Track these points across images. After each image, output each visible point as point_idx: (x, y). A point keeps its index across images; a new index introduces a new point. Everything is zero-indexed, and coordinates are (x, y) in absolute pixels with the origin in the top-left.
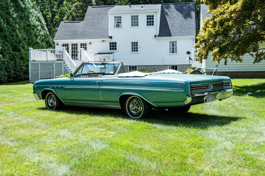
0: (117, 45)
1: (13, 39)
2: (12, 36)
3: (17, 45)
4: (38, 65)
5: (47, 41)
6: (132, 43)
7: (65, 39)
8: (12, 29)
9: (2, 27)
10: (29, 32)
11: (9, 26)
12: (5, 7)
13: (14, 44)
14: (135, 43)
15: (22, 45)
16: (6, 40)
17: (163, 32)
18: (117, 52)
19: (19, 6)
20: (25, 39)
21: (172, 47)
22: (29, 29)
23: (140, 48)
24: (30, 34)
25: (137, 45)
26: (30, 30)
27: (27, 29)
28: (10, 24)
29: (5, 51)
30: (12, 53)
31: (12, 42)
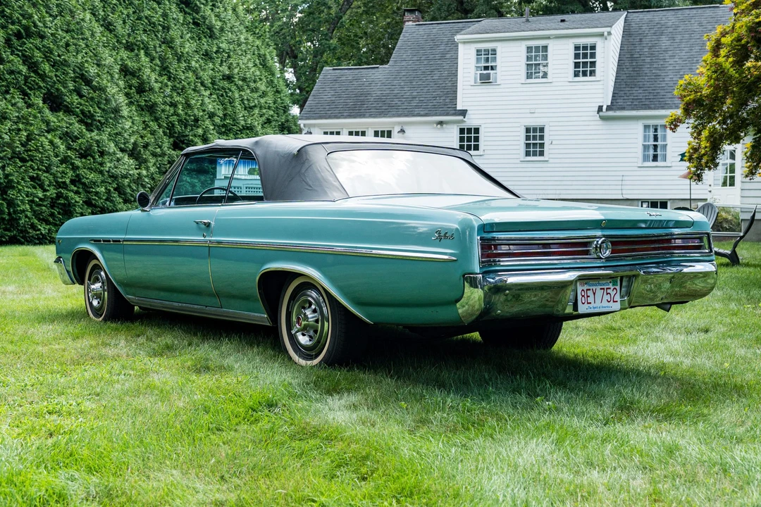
0: (482, 135)
1: (175, 114)
2: (173, 105)
3: (187, 133)
4: (240, 190)
5: (283, 124)
6: (528, 130)
7: (330, 117)
8: (175, 86)
9: (144, 80)
10: (227, 96)
11: (165, 77)
12: (159, 24)
13: (178, 128)
14: (535, 130)
15: (200, 131)
16: (155, 117)
17: (626, 98)
18: (482, 157)
19: (204, 22)
20: (212, 115)
21: (652, 142)
22: (228, 89)
23: (552, 146)
24: (230, 103)
25: (542, 138)
26: (230, 91)
27: (223, 88)
28: (170, 72)
29: (146, 146)
30: (170, 156)
31: (170, 122)
